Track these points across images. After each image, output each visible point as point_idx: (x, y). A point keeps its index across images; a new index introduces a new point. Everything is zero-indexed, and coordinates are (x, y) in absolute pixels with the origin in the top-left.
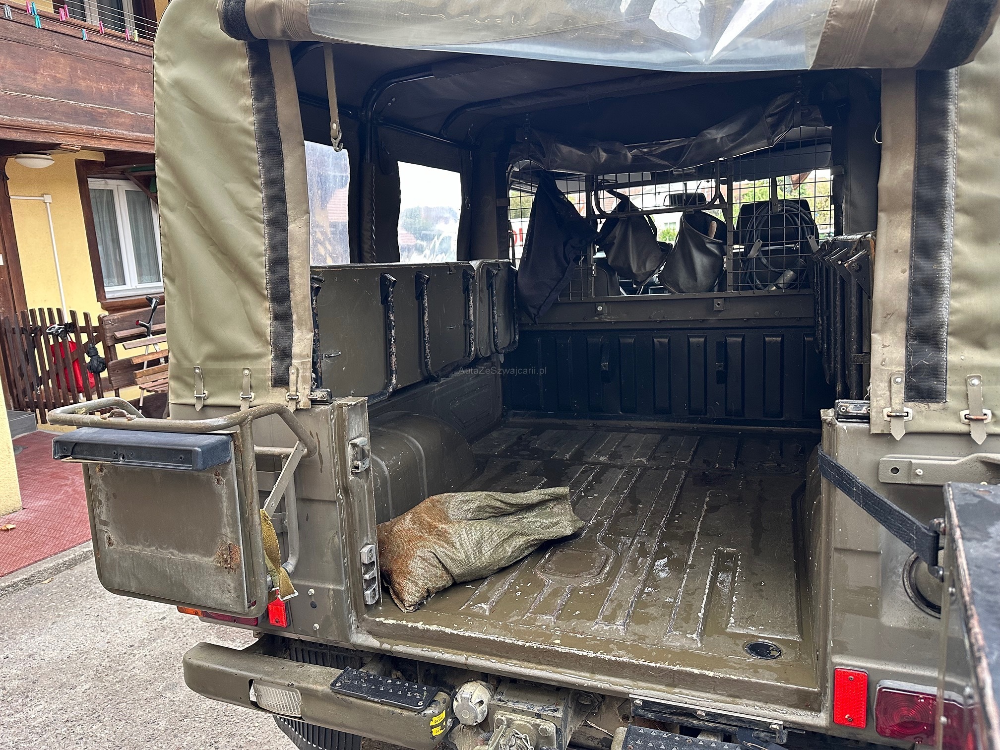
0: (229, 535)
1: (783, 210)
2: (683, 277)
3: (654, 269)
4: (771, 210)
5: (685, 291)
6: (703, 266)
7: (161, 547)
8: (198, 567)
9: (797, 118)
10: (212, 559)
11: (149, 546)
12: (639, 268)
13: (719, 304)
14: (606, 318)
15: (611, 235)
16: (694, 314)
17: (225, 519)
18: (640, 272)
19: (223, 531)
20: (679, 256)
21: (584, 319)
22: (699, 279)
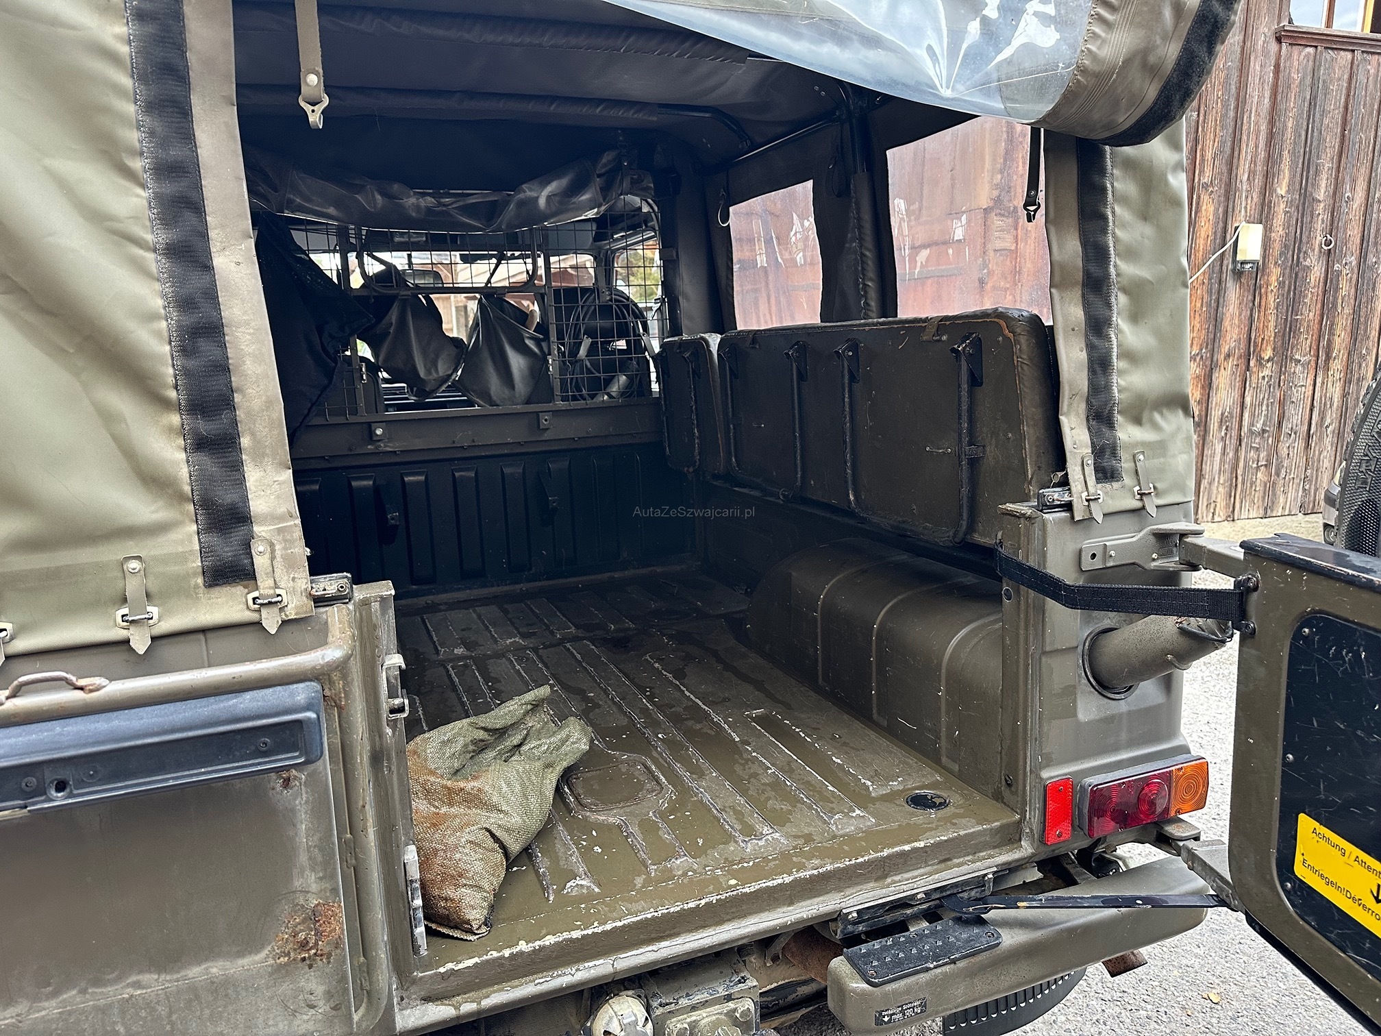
0: (314, 887)
1: (611, 300)
2: (494, 384)
3: (450, 372)
4: (599, 298)
5: (498, 402)
6: (521, 370)
7: (98, 982)
8: (221, 989)
9: (626, 184)
10: (263, 955)
11: (55, 994)
12: (429, 372)
13: (546, 420)
14: (385, 446)
15: (384, 322)
16: (513, 434)
17: (303, 858)
18: (431, 377)
19: (297, 883)
20: (486, 355)
21: (350, 450)
22: (516, 386)
